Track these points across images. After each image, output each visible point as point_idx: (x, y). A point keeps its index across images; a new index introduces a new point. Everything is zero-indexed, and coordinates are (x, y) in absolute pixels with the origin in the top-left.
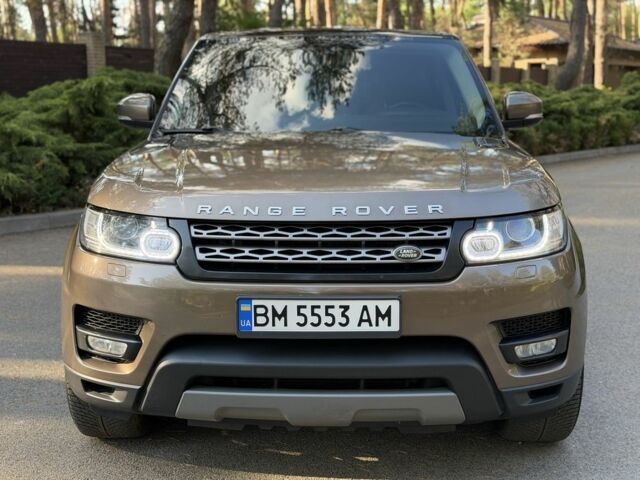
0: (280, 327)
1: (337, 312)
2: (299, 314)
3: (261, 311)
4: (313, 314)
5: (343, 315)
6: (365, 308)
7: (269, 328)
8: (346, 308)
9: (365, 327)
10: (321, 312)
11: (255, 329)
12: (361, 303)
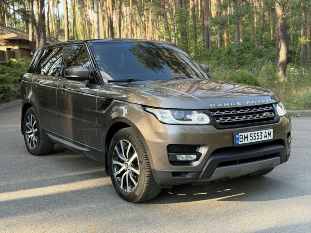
0: (246, 142)
1: (259, 134)
2: (251, 136)
3: (241, 137)
4: (254, 136)
5: (261, 135)
6: (266, 132)
7: (243, 142)
8: (261, 133)
9: (266, 139)
10: (256, 135)
11: (240, 143)
12: (265, 131)
